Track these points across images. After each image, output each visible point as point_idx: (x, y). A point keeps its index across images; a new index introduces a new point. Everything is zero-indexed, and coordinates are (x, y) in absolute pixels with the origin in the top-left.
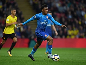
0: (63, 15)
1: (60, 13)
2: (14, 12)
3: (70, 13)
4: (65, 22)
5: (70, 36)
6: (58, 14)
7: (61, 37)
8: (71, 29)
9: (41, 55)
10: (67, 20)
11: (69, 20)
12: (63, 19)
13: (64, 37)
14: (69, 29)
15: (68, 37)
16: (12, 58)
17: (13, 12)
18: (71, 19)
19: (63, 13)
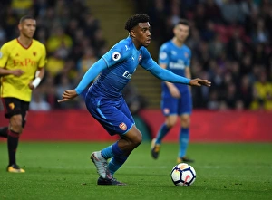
0: (237, 33)
1: (226, 23)
2: (29, 25)
3: (261, 24)
4: (244, 54)
5: (261, 102)
6: (222, 29)
7: (231, 105)
8: (263, 77)
9: (163, 167)
10: (250, 48)
11: (259, 49)
12: (239, 46)
13: (240, 105)
14: (257, 79)
15: (255, 106)
16: (64, 176)
17: (26, 27)
18: (263, 45)
19: (239, 24)
